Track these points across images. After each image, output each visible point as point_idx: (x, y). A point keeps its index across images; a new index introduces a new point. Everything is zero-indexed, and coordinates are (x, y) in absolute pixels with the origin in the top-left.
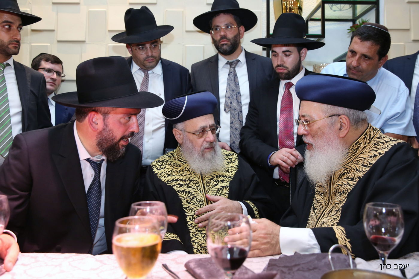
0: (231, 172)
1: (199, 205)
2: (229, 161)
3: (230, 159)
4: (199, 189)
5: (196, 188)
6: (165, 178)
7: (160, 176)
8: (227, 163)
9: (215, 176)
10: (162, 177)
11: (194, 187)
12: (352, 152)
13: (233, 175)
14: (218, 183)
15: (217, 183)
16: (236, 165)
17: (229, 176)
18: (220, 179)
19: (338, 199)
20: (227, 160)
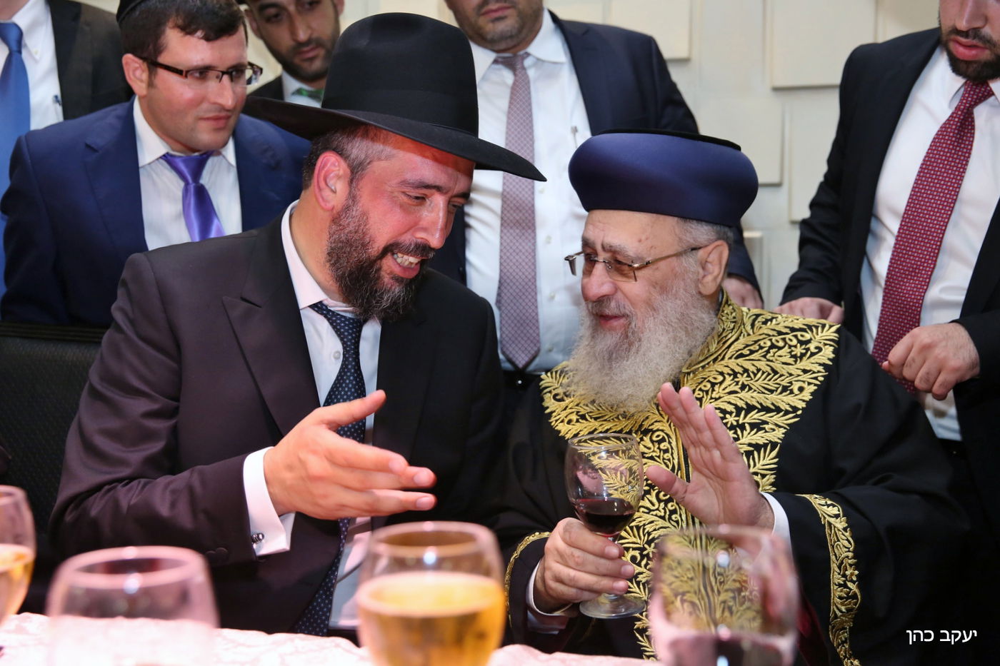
0: (801, 389)
1: (665, 512)
2: (799, 350)
3: (802, 343)
4: (669, 460)
5: (659, 457)
6: (570, 427)
7: (556, 421)
8: (791, 361)
9: (730, 408)
10: (562, 421)
11: (654, 454)
13: (804, 401)
14: (739, 432)
15: (736, 433)
16: (820, 365)
17: (791, 406)
18: (747, 420)
20: (790, 347)
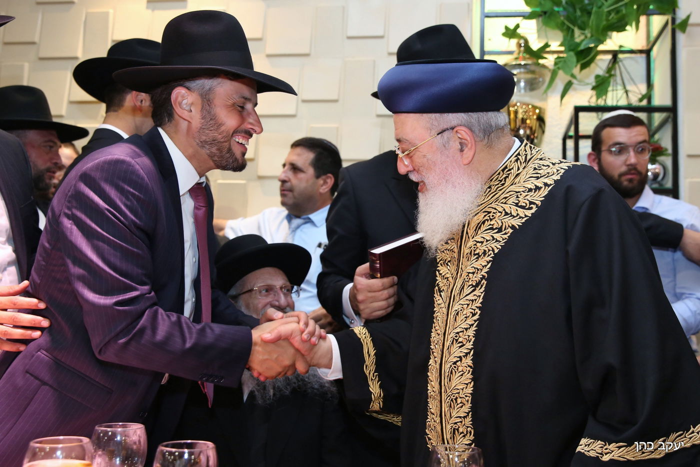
12: (498, 184)
19: (472, 266)
